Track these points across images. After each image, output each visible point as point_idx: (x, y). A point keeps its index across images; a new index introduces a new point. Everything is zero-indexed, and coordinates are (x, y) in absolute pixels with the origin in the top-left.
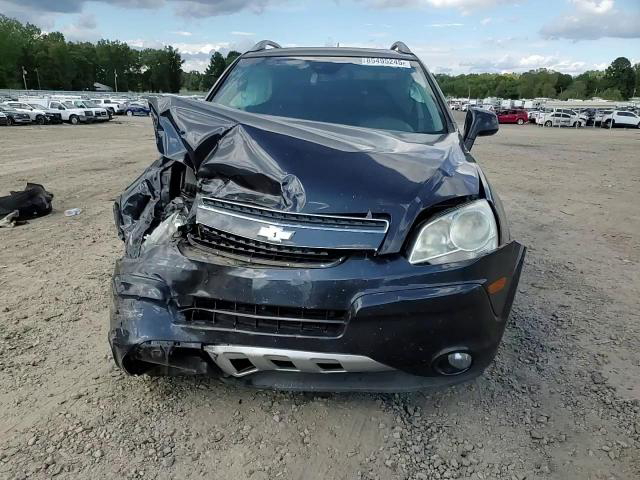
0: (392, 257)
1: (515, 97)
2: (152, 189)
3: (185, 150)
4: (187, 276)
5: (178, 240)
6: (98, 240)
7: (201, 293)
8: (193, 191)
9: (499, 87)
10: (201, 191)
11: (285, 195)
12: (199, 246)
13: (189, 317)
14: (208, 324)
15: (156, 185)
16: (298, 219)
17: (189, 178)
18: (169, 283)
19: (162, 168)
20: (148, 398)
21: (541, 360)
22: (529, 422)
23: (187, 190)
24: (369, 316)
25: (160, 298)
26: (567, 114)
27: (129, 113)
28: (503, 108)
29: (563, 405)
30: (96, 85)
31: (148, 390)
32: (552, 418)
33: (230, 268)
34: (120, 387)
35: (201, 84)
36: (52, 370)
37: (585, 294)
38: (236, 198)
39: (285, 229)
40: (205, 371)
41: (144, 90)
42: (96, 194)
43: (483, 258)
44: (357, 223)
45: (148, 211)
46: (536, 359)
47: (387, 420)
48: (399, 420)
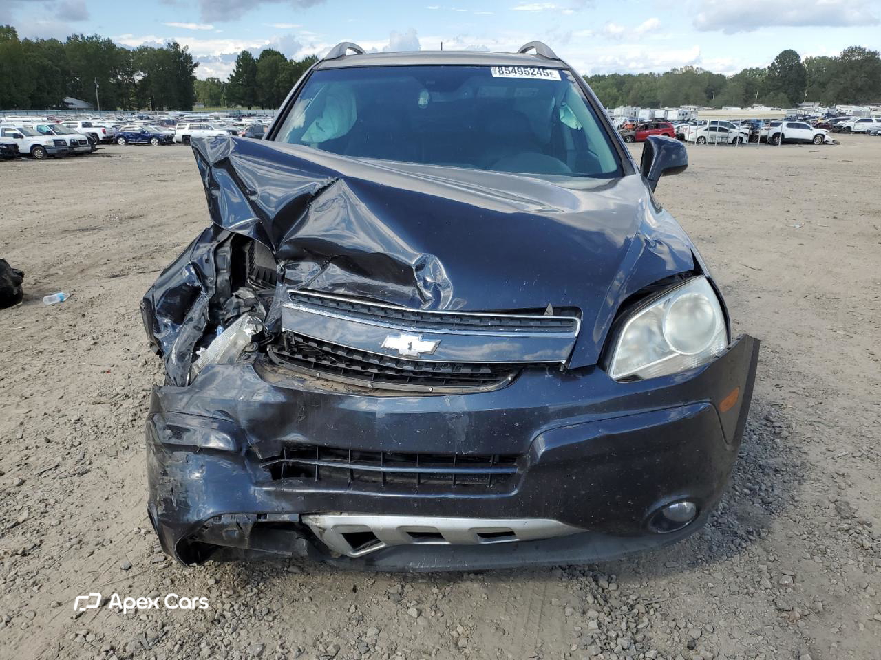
0: (586, 370)
1: (654, 105)
2: (201, 276)
3: (254, 218)
4: (270, 412)
5: (254, 357)
6: (101, 340)
7: (294, 437)
8: (270, 280)
9: (632, 92)
10: (283, 279)
11: (420, 284)
12: (287, 364)
13: (277, 474)
14: (307, 484)
15: (209, 270)
16: (442, 320)
17: (261, 259)
18: (243, 423)
19: (215, 244)
20: (214, 594)
21: (764, 487)
22: (769, 585)
23: (258, 277)
24: (558, 461)
25: (230, 447)
26: (723, 127)
27: (121, 141)
28: (642, 121)
29: (808, 556)
30: (68, 100)
31: (211, 582)
32: (799, 577)
33: (340, 398)
34: (168, 581)
35: (223, 96)
36: (55, 562)
37: (800, 385)
38: (342, 291)
39: (426, 337)
40: (305, 553)
41: (140, 107)
42: (88, 268)
43: (713, 364)
44: (532, 323)
45: (198, 311)
46: (757, 487)
47: (575, 602)
48: (590, 599)
